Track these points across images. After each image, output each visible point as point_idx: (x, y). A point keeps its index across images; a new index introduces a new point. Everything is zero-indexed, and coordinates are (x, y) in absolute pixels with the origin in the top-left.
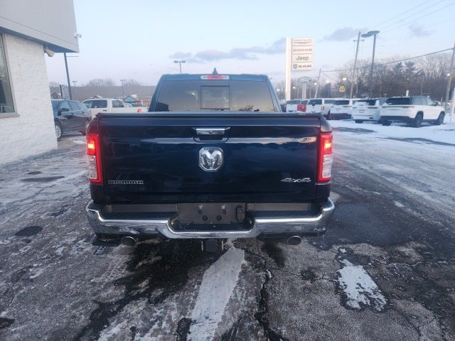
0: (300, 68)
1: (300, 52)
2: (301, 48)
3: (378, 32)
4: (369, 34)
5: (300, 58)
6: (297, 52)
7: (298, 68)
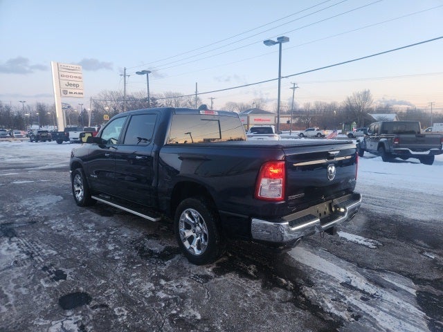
0: (71, 95)
1: (69, 78)
2: (69, 74)
3: (150, 72)
4: (143, 73)
5: (70, 85)
6: (65, 78)
7: (68, 95)
